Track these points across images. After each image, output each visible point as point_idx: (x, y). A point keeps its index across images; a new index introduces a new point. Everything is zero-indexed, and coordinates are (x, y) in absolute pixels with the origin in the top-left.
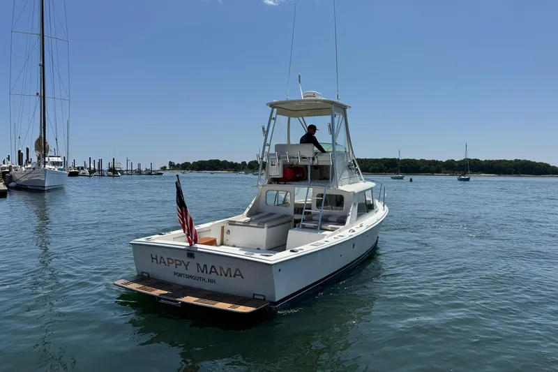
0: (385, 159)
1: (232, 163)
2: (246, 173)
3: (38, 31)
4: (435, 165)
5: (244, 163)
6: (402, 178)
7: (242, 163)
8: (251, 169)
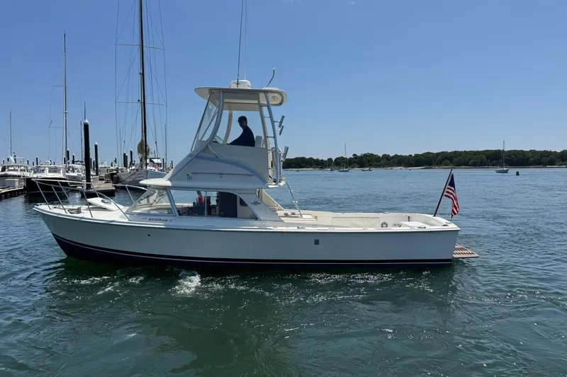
0: (487, 151)
1: (318, 160)
2: (332, 170)
3: (138, 41)
4: (548, 156)
5: (330, 160)
6: (506, 172)
7: (329, 159)
8: (337, 165)
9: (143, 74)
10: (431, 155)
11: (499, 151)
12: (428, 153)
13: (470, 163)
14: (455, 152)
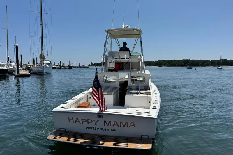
0: (183, 60)
4: (206, 62)
6: (191, 68)
9: (42, 25)
10: (162, 61)
11: (188, 60)
12: (160, 61)
13: (177, 64)
14: (171, 60)
